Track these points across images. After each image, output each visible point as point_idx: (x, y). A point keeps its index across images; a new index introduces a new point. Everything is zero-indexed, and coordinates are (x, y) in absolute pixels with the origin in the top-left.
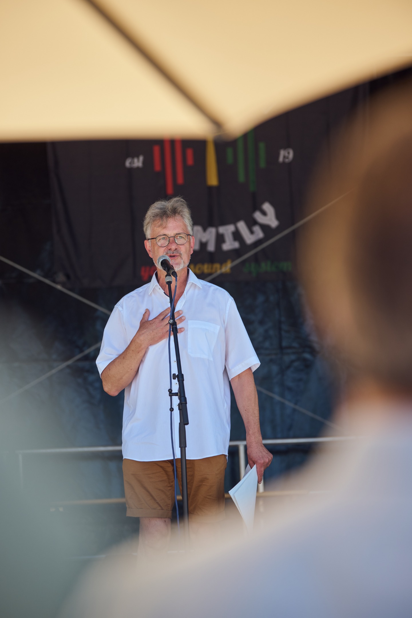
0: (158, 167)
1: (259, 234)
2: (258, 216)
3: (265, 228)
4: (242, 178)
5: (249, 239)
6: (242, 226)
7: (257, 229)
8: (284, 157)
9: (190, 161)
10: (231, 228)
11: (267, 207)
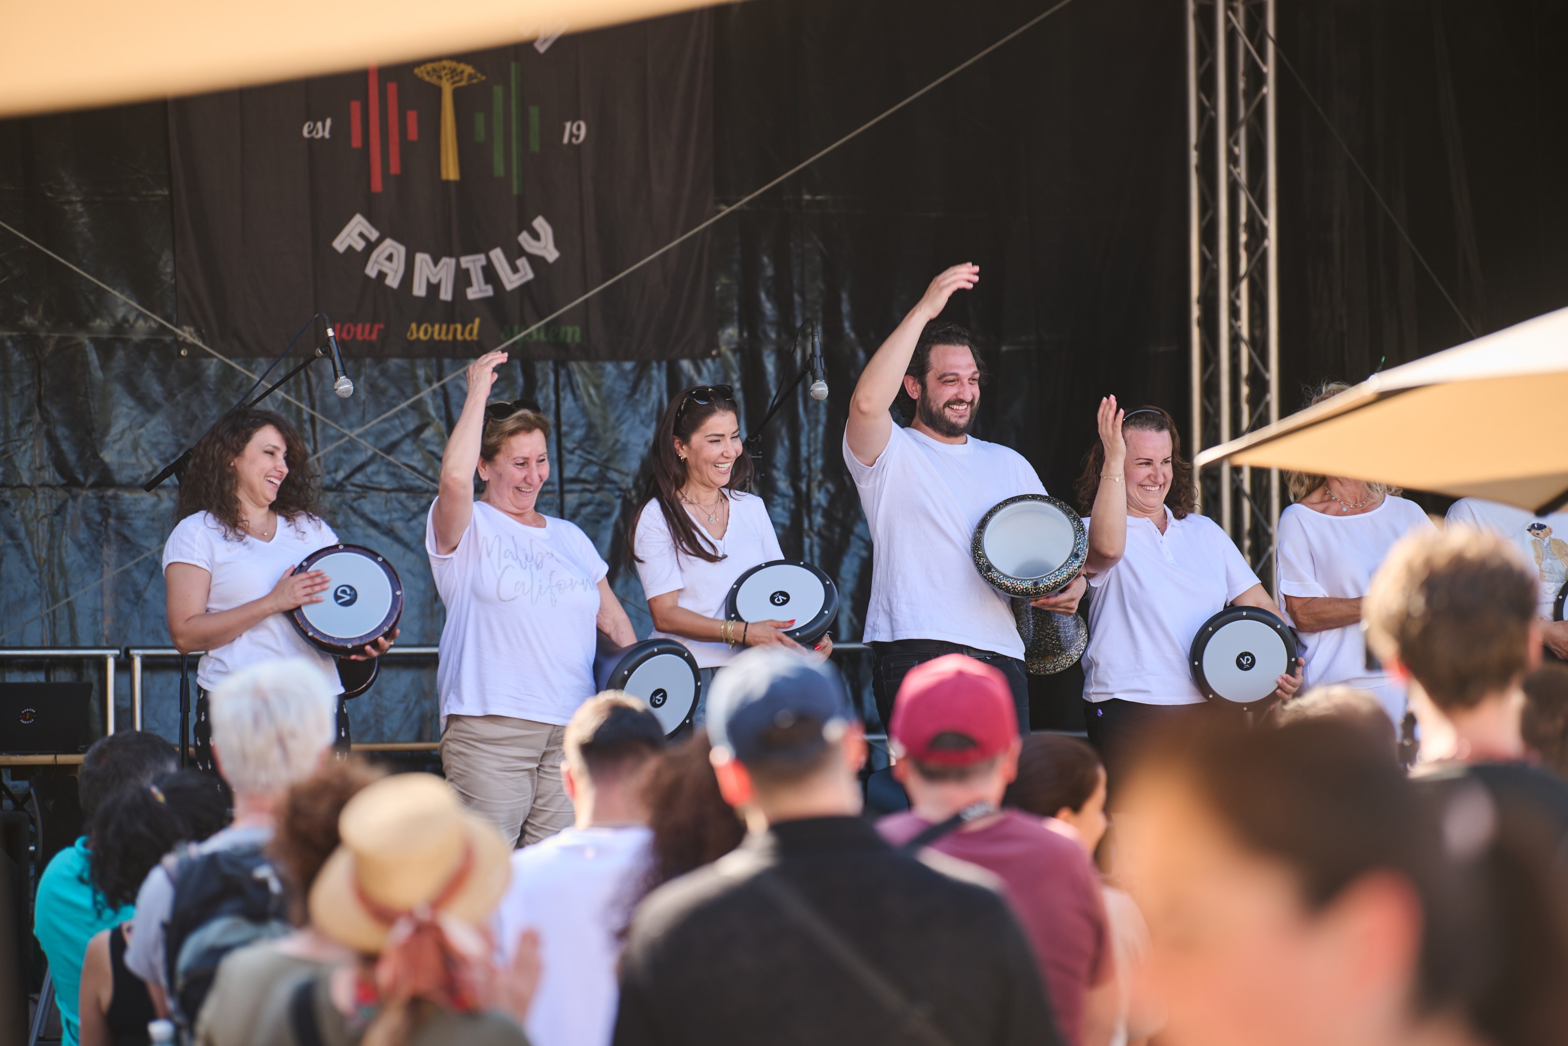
0: (356, 142)
1: (527, 273)
2: (524, 238)
3: (536, 261)
4: (499, 170)
5: (511, 281)
6: (497, 255)
7: (522, 262)
8: (572, 135)
9: (413, 134)
10: (481, 259)
11: (540, 223)
